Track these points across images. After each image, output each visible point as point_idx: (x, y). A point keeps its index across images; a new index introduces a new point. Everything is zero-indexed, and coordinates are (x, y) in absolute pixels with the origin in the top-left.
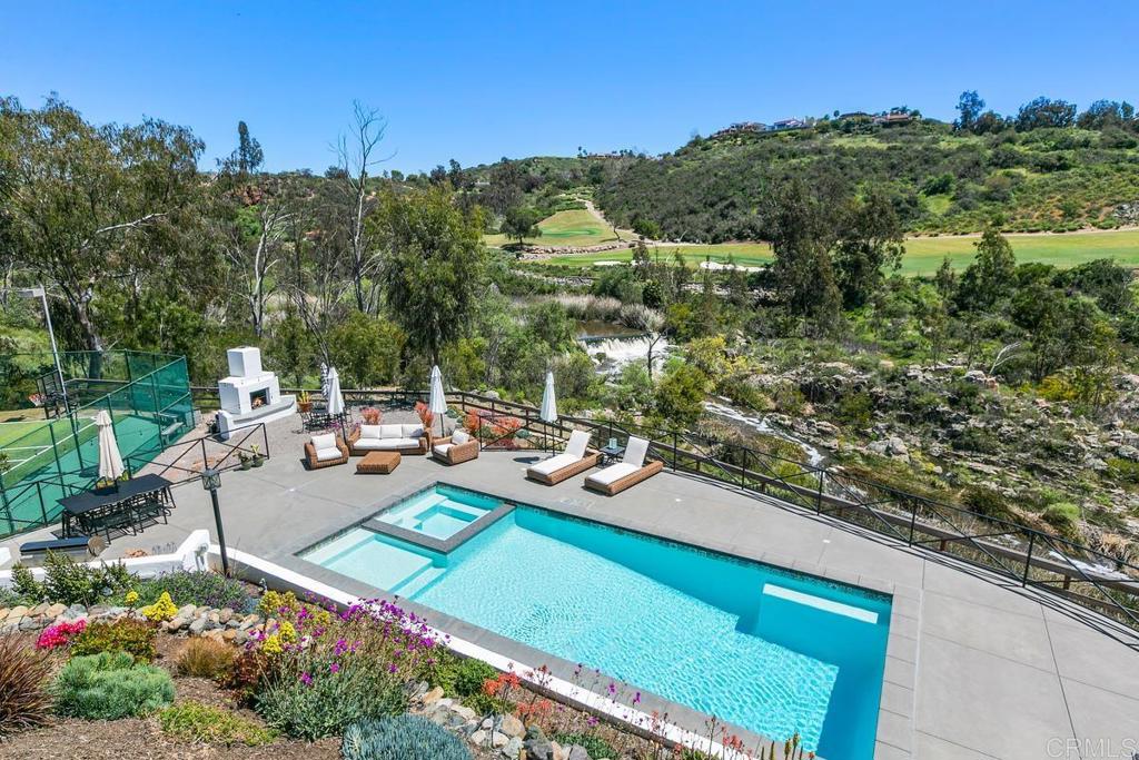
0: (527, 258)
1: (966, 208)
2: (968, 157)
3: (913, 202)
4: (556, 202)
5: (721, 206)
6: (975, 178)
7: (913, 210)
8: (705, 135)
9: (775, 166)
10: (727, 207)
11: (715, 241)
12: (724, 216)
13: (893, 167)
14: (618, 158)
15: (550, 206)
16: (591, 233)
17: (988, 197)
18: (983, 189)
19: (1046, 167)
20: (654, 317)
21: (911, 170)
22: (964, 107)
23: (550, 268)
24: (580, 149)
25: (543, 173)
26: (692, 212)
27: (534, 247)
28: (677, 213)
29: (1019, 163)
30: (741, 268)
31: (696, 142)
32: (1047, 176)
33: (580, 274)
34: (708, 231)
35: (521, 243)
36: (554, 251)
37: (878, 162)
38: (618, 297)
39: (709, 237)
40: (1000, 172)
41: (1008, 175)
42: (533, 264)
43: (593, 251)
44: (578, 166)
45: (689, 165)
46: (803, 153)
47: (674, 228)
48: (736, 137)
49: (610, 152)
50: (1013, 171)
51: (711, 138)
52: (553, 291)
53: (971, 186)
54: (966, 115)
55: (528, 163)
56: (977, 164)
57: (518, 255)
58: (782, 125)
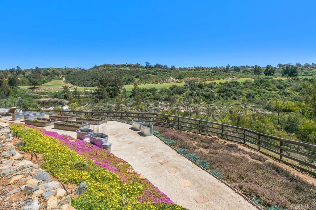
0: (35, 90)
1: (141, 80)
2: (143, 72)
3: (132, 79)
4: (53, 78)
5: (94, 79)
6: (143, 75)
7: (132, 81)
8: (98, 65)
9: (107, 72)
10: (96, 80)
11: (92, 86)
12: (95, 81)
13: (130, 73)
14: (76, 69)
15: (51, 79)
16: (61, 85)
17: (145, 78)
18: (144, 77)
19: (154, 74)
20: (66, 101)
21: (133, 74)
22: (146, 64)
23: (42, 93)
24: (65, 66)
25: (52, 72)
26: (88, 80)
27: (39, 88)
28: (84, 81)
29: (150, 73)
30: (89, 91)
31: (95, 67)
32: (154, 75)
33: (51, 94)
34: (91, 84)
35: (35, 87)
36: (46, 89)
37: (128, 72)
38: (58, 98)
39: (91, 85)
40: (147, 75)
41: (148, 75)
42: (37, 92)
43: (58, 89)
44: (64, 70)
45: (92, 71)
46: (113, 70)
47: (83, 84)
48: (105, 66)
49: (74, 68)
50: (149, 74)
51: (99, 66)
52: (41, 98)
53: (142, 77)
54: (147, 66)
55: (48, 69)
56: (144, 73)
57: (32, 90)
58: (114, 65)
